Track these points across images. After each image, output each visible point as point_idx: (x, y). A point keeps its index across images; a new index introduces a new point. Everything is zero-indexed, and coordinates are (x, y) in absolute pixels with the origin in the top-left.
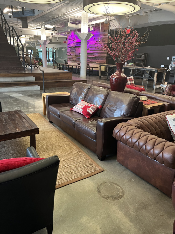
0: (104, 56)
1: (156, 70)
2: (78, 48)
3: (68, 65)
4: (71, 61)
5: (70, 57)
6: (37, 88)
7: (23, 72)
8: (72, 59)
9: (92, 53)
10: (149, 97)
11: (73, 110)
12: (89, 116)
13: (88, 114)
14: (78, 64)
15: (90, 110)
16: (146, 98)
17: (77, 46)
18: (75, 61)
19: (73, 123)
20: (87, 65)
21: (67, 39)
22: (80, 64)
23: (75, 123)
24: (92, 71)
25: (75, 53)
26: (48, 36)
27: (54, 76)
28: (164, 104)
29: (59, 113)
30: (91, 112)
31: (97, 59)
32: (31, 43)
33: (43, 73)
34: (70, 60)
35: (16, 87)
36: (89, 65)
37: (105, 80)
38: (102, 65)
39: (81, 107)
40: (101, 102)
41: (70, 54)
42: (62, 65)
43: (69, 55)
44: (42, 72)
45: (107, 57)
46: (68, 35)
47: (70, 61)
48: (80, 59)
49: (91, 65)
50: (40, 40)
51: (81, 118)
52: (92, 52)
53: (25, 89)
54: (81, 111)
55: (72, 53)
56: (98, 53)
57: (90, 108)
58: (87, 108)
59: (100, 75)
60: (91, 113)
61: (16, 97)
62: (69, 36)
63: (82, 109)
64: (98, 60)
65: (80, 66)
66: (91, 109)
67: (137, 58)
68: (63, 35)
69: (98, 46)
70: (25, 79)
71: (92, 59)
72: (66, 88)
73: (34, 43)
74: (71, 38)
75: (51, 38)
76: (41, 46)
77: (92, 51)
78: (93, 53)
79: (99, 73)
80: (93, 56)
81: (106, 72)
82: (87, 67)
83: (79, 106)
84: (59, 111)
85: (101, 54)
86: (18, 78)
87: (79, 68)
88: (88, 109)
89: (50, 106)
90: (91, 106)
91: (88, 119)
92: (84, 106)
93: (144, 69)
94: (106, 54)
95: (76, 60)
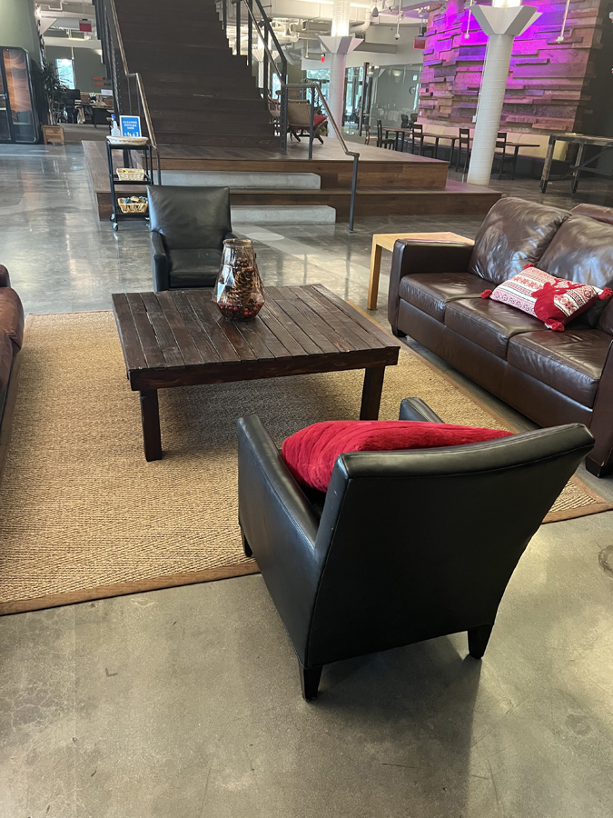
0: (570, 102)
2: (464, 69)
3: (421, 135)
4: (433, 119)
5: (431, 103)
6: (327, 214)
7: (278, 157)
8: (435, 113)
9: (521, 87)
11: (492, 297)
12: (559, 323)
13: (557, 315)
14: (462, 131)
15: (566, 303)
17: (463, 58)
18: (449, 119)
19: (499, 343)
20: (500, 135)
21: (424, 30)
22: (467, 132)
23: (508, 342)
24: (515, 158)
25: (450, 88)
26: (355, 20)
27: (385, 175)
29: (441, 306)
30: (567, 311)
31: (536, 114)
32: (288, 47)
33: (355, 163)
34: (429, 113)
35: (261, 209)
36: (504, 135)
37: (565, 195)
38: (559, 139)
39: (530, 289)
40: (607, 278)
41: (431, 90)
42: (397, 132)
43: (428, 94)
44: (352, 158)
45: (578, 106)
46: (432, 14)
47: (428, 118)
48: (474, 111)
49: (513, 137)
50: (326, 35)
51: (530, 328)
52: (520, 83)
53: (288, 218)
54: (529, 304)
55: (439, 86)
56: (543, 88)
57: (565, 295)
58: (553, 294)
59: (544, 178)
60: (569, 313)
61: (265, 243)
62: (436, 19)
63: (534, 295)
64: (543, 115)
65: (467, 141)
66: (571, 300)
68: (416, 16)
69: (548, 60)
70: (287, 180)
71: (516, 114)
72: (422, 221)
73: (296, 48)
74: (442, 28)
75: (363, 28)
76: (323, 60)
77: (521, 81)
78: (525, 88)
79: (545, 168)
80: (525, 101)
81: (571, 166)
82: (498, 143)
83: (523, 285)
84: (444, 298)
85: (556, 93)
86: (267, 177)
87: (464, 145)
88: (559, 299)
89: (405, 280)
90: (572, 287)
91: (557, 331)
92: (543, 285)
94: (579, 93)
95: (453, 115)
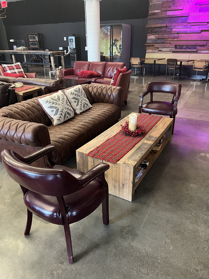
1: (51, 53)
10: (25, 83)
16: (22, 84)
28: (41, 88)
67: (30, 40)
93: (37, 54)
